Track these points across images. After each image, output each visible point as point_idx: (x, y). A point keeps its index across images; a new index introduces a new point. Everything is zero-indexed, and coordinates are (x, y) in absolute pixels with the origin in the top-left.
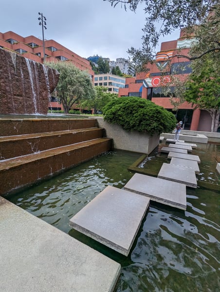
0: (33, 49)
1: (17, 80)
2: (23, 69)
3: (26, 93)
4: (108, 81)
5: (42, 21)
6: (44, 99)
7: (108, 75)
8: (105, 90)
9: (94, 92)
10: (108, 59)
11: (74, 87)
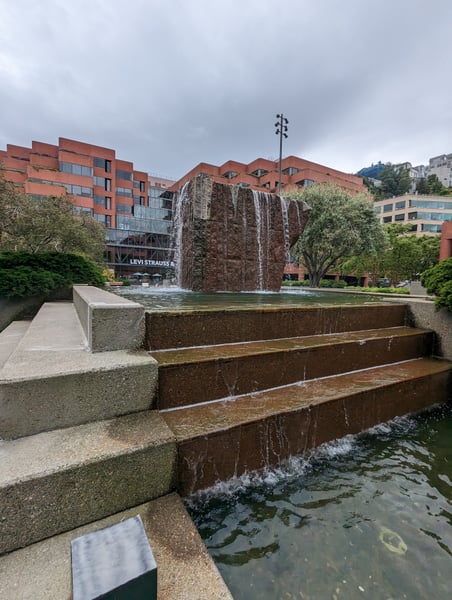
0: (259, 178)
1: (236, 231)
2: (247, 211)
3: (247, 252)
4: (406, 211)
5: (282, 127)
6: (276, 261)
7: (406, 198)
8: (401, 230)
9: (382, 238)
10: (406, 164)
11: (337, 232)
